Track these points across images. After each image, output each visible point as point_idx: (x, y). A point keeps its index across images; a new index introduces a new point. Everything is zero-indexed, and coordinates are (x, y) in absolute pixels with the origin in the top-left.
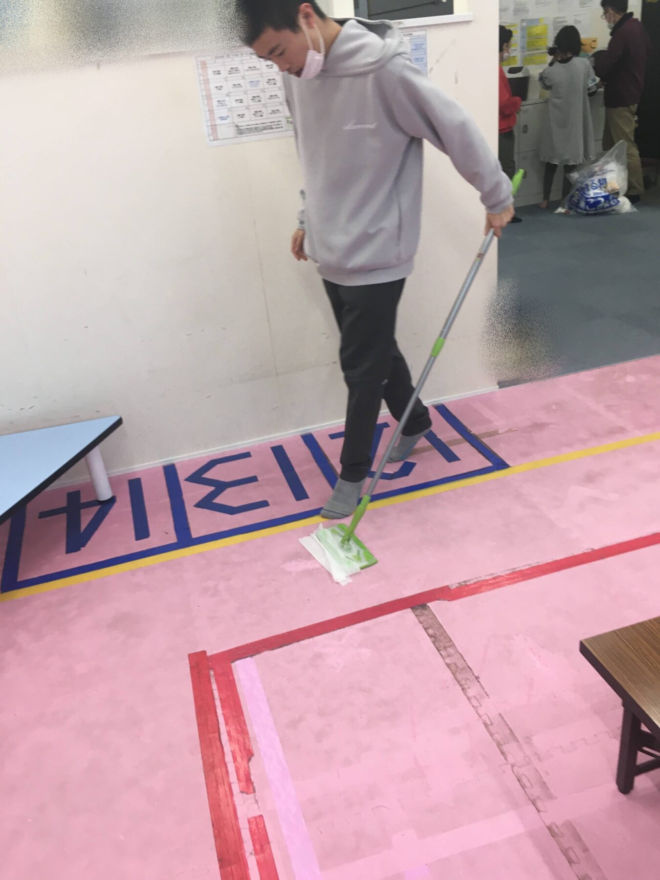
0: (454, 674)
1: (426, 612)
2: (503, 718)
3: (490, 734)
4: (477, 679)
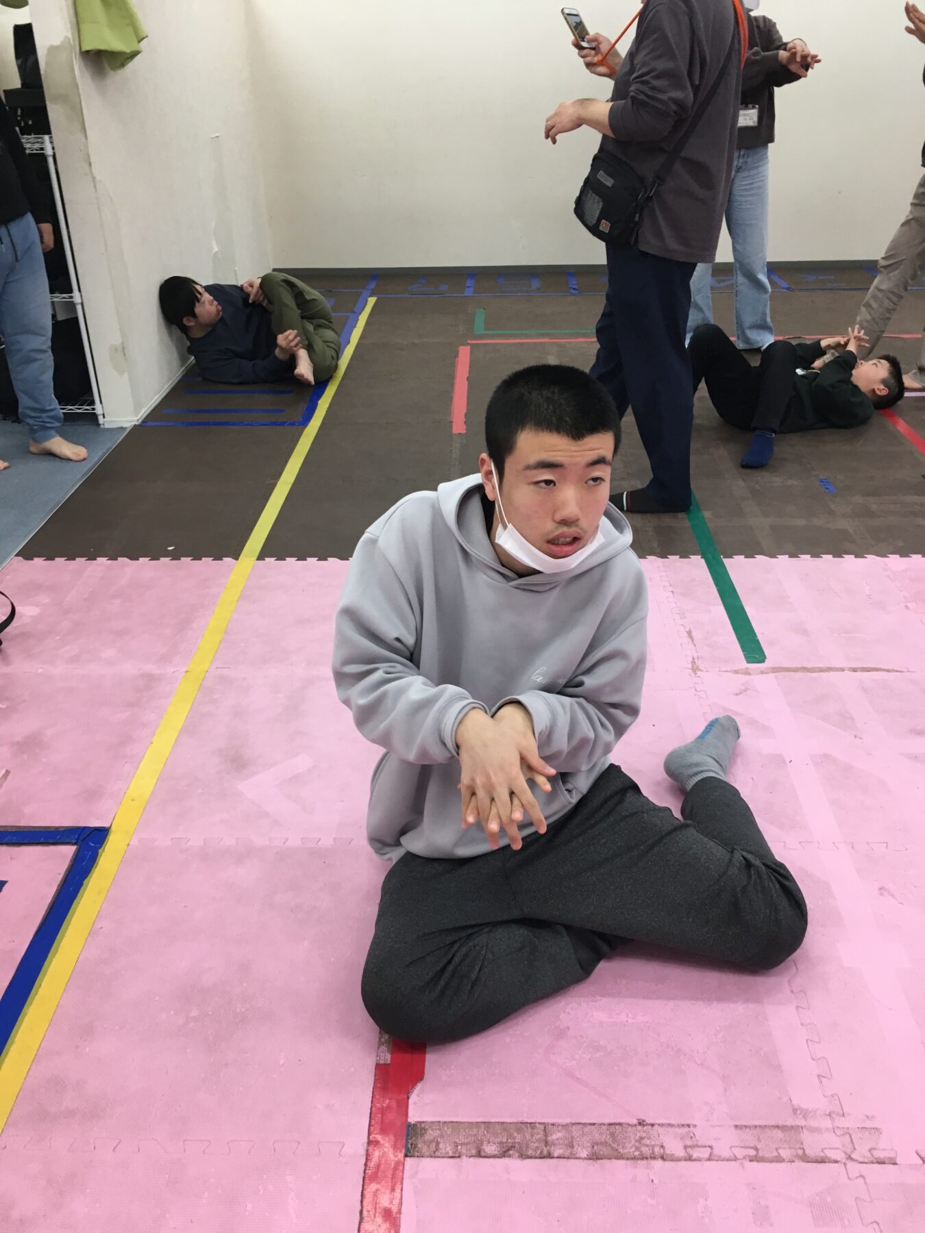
0: (620, 1157)
1: (431, 1134)
2: (745, 1127)
3: (777, 1161)
4: (644, 1125)
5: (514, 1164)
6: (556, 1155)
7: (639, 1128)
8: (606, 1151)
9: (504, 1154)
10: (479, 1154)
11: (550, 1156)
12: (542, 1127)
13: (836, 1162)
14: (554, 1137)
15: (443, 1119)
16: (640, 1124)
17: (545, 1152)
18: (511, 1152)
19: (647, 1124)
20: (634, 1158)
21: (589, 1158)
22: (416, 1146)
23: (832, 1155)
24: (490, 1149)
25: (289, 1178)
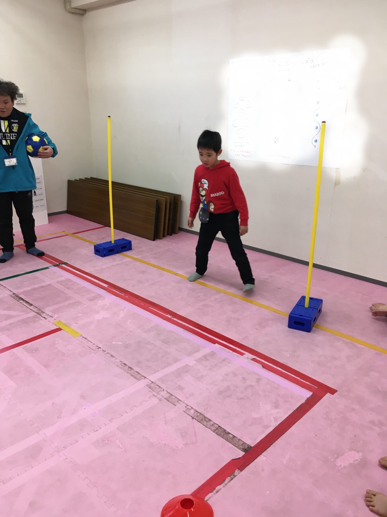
2: (174, 405)
5: (228, 430)
6: (218, 426)
7: (194, 418)
8: (206, 419)
9: (229, 433)
10: (234, 436)
11: (219, 426)
12: (215, 432)
13: (167, 391)
14: (214, 428)
15: (237, 448)
16: (193, 418)
17: (220, 427)
18: (227, 432)
20: (202, 415)
21: (211, 421)
22: (248, 447)
23: (166, 392)
24: (231, 436)
25: (285, 462)
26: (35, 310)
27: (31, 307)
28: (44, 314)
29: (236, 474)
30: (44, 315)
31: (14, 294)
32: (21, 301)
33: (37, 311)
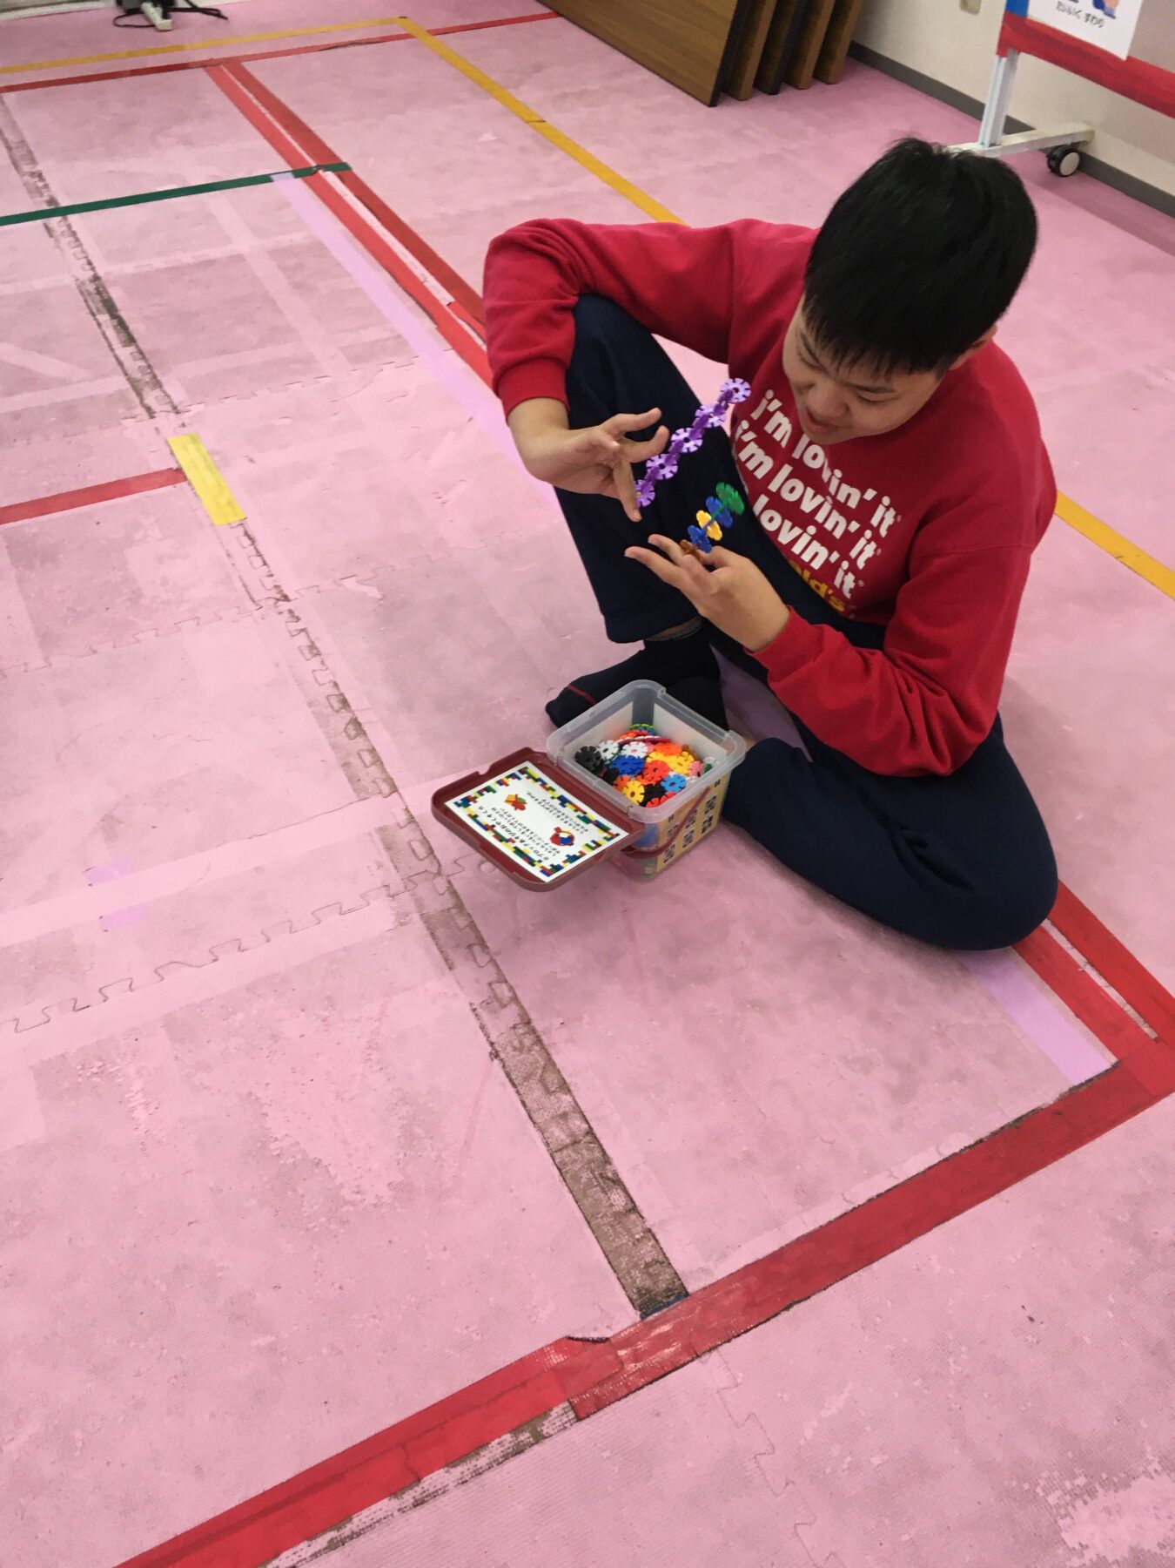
0: (550, 1062)
1: (640, 1279)
2: (446, 960)
3: (475, 926)
5: (621, 1165)
6: (586, 1126)
7: (502, 1055)
8: (551, 1078)
9: (617, 1182)
10: (634, 1209)
11: (590, 1132)
12: (558, 1156)
13: (449, 882)
15: (613, 1277)
16: (497, 1056)
18: (610, 1175)
19: (493, 1048)
22: (668, 1290)
23: (443, 886)
26: (134, 365)
27: (125, 353)
28: (157, 392)
29: (546, 1427)
30: (151, 397)
31: (96, 278)
32: (104, 318)
33: (138, 375)
